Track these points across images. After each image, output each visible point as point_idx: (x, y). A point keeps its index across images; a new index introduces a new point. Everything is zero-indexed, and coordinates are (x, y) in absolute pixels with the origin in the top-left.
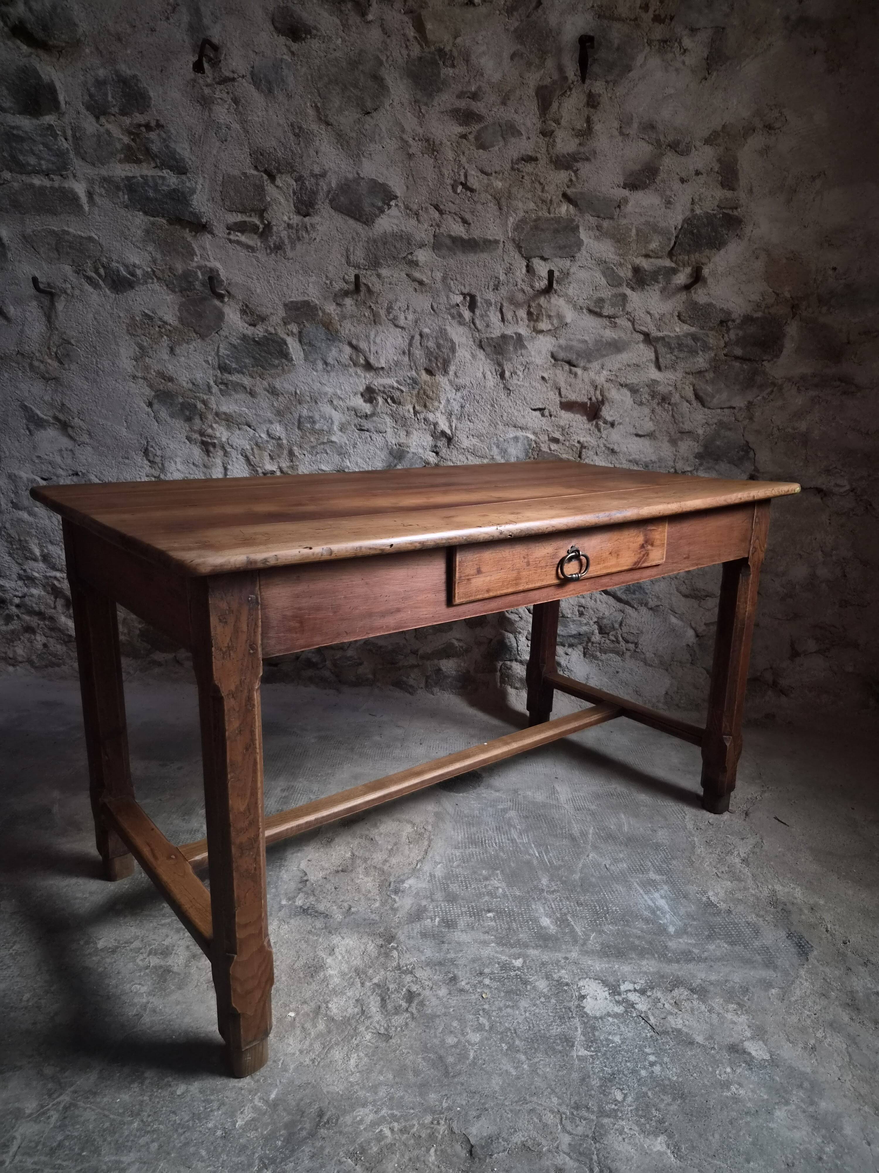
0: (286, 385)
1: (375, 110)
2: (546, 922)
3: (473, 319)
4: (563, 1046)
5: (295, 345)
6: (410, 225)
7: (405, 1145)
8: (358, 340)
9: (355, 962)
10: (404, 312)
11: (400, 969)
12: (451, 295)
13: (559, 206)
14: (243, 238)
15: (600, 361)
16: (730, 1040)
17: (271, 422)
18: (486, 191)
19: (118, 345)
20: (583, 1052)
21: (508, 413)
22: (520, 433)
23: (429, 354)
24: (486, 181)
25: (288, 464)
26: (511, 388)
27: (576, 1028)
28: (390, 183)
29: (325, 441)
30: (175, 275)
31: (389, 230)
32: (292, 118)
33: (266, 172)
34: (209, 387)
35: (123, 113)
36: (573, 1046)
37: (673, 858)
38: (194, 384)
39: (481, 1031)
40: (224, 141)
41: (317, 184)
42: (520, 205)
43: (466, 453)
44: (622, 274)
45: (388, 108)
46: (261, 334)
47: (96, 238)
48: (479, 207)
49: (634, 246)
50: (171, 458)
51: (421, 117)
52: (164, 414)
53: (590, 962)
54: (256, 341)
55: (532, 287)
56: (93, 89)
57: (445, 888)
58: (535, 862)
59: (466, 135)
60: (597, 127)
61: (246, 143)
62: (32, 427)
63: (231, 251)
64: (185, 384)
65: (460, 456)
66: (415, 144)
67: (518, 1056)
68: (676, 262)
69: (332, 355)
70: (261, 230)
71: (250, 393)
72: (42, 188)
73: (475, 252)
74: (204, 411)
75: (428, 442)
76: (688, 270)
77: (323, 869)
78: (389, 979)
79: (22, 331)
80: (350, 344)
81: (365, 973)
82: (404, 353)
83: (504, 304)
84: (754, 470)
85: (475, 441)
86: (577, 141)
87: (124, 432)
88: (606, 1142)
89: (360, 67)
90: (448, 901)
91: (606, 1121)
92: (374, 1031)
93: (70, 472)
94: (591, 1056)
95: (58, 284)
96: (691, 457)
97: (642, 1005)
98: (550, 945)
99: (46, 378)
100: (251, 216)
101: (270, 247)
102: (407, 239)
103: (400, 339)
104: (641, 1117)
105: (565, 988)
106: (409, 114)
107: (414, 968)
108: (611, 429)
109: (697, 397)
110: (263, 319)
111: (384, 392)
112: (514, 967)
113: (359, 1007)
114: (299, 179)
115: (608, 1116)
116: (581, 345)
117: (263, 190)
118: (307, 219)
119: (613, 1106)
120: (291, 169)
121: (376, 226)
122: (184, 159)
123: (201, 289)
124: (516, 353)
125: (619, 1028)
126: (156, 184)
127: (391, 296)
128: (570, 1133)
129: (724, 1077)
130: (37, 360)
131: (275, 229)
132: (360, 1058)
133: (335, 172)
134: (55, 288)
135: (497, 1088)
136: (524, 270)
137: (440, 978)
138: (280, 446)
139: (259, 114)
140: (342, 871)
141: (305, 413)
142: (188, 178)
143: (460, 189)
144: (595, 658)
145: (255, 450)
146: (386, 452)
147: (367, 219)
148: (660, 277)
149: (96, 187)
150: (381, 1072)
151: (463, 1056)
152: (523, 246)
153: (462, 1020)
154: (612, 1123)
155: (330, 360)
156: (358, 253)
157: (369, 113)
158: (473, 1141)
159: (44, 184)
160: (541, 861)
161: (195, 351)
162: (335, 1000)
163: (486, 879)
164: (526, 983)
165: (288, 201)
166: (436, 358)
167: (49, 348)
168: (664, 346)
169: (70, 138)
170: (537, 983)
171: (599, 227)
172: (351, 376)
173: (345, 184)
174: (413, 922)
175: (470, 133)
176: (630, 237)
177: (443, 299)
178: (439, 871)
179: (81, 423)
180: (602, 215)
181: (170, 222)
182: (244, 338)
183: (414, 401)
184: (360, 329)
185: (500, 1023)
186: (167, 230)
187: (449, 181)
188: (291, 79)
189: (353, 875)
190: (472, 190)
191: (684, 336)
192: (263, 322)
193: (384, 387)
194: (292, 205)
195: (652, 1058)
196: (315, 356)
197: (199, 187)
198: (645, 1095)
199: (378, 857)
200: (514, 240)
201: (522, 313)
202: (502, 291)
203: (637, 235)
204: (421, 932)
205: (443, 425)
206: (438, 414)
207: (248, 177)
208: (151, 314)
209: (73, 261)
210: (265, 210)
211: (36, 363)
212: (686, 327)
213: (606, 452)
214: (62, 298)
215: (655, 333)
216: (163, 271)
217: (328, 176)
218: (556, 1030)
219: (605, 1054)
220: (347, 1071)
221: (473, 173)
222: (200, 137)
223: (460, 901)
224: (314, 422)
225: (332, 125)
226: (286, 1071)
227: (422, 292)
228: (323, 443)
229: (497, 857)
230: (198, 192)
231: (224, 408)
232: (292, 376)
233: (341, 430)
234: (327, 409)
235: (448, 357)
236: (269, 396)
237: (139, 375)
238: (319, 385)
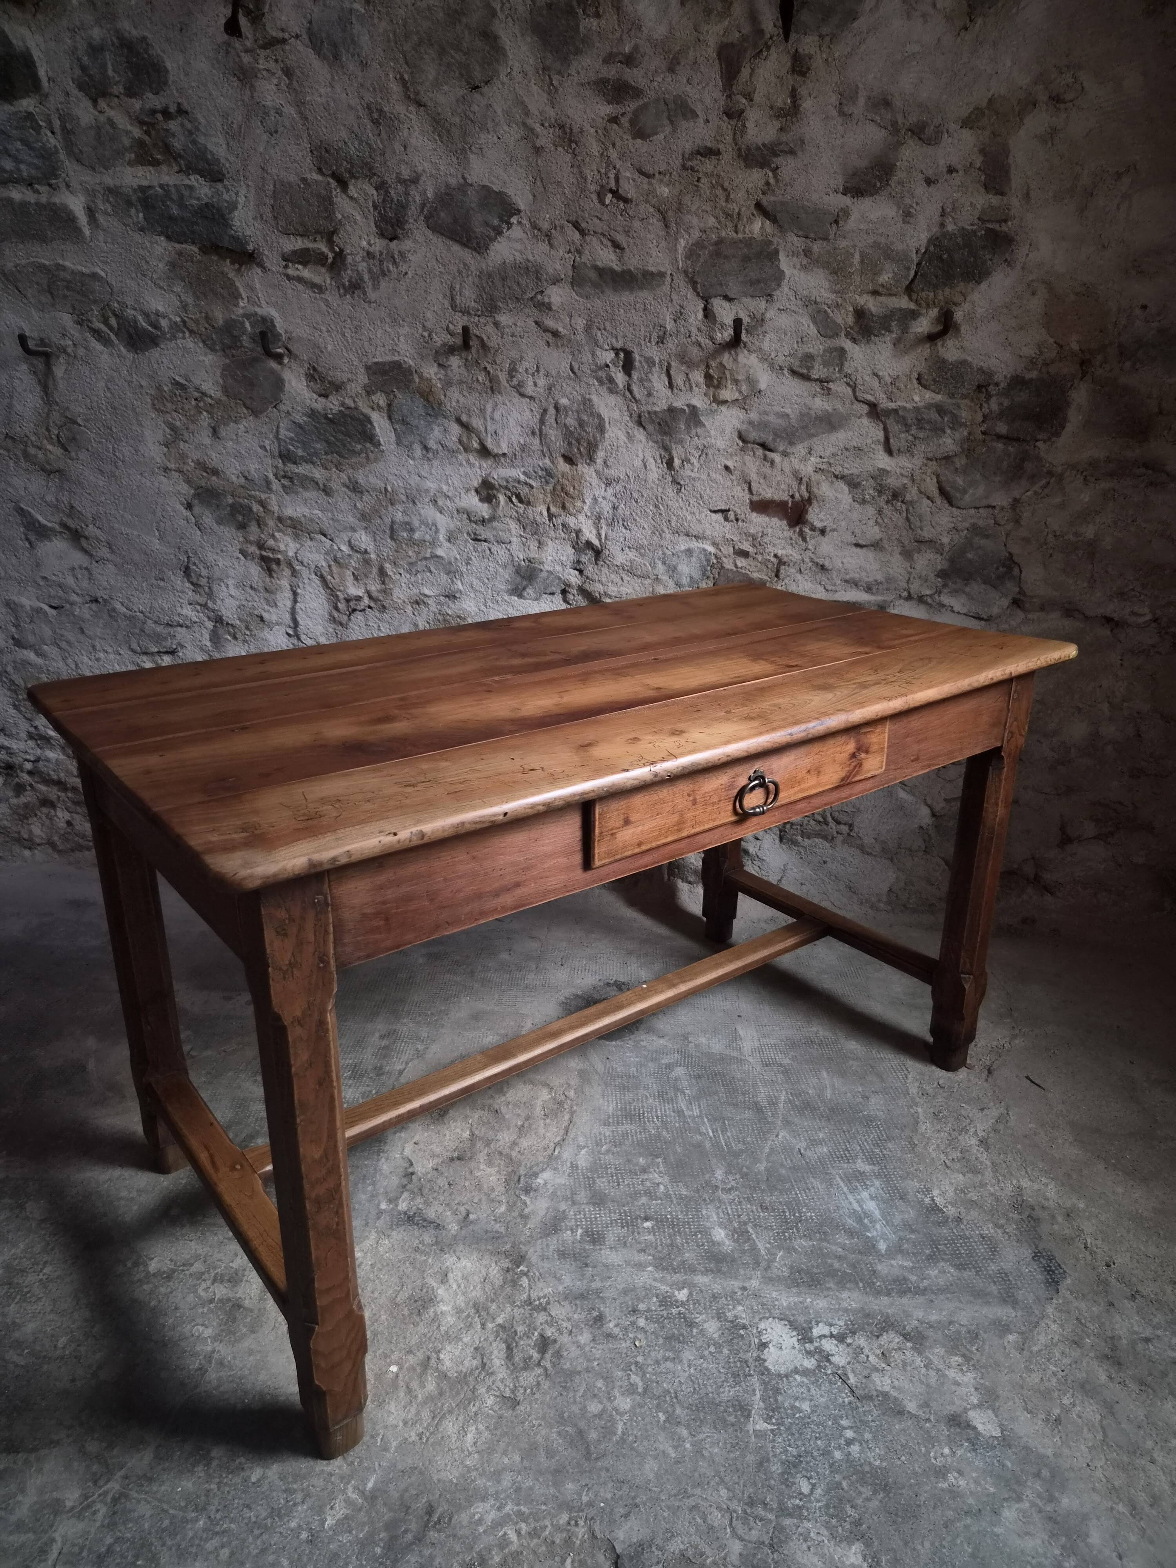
0: (373, 480)
1: (487, 83)
2: (720, 1234)
3: (629, 385)
4: (736, 1417)
5: (382, 422)
6: (538, 252)
7: (535, 1553)
8: (469, 416)
9: (473, 1294)
10: (533, 375)
11: (531, 1304)
12: (598, 352)
13: (750, 221)
14: (306, 273)
15: (806, 444)
16: (950, 1409)
17: (353, 530)
18: (647, 201)
19: (141, 425)
20: (762, 1425)
21: (678, 517)
22: (694, 544)
23: (567, 434)
24: (645, 186)
25: (379, 587)
26: (682, 482)
27: (754, 1390)
28: (510, 191)
29: (428, 555)
30: (213, 327)
31: (509, 259)
32: (369, 97)
33: (334, 175)
34: (268, 483)
35: (131, 92)
36: (749, 1416)
37: (889, 1139)
38: (246, 478)
39: (633, 1394)
40: (273, 132)
41: (407, 194)
42: (695, 221)
43: (621, 571)
44: (839, 321)
45: (505, 80)
46: (336, 410)
47: (103, 274)
48: (637, 224)
49: (857, 279)
50: (221, 580)
51: (552, 92)
52: (208, 519)
53: (774, 1294)
54: (331, 420)
55: (712, 339)
56: (85, 58)
57: (590, 1184)
58: (708, 1145)
59: (617, 117)
60: (807, 105)
61: (305, 136)
62: (32, 538)
63: (289, 291)
64: (234, 478)
65: (613, 576)
66: (545, 132)
67: (678, 1430)
68: (916, 302)
69: (435, 435)
70: (330, 261)
71: (324, 490)
72: (24, 205)
73: (631, 290)
74: (263, 514)
75: (568, 556)
76: (934, 312)
77: (433, 1156)
78: (517, 1318)
79: (10, 406)
80: (459, 421)
81: (486, 1309)
82: (533, 433)
83: (673, 364)
84: (1019, 593)
85: (632, 555)
86: (777, 125)
87: (156, 545)
88: (786, 1552)
89: (464, 20)
90: (594, 1204)
91: (787, 1522)
92: (497, 1394)
93: (88, 598)
94: (772, 1431)
95: (54, 339)
96: (932, 576)
97: (840, 1357)
98: (725, 1269)
99: (48, 471)
100: (315, 240)
101: (343, 285)
102: (534, 272)
103: (528, 412)
104: (832, 1517)
105: (742, 1332)
106: (535, 88)
107: (548, 1303)
108: (820, 538)
109: (942, 492)
110: (338, 387)
111: (507, 488)
112: (677, 1301)
113: (479, 1358)
114: (381, 186)
115: (791, 1515)
116: (780, 421)
117: (332, 203)
118: (394, 245)
119: (798, 1501)
120: (370, 172)
121: (492, 254)
122: (218, 161)
123: (250, 346)
124: (689, 432)
125: (809, 1391)
126: (181, 197)
127: (514, 354)
128: (742, 1539)
129: (940, 1462)
130: (34, 446)
131: (349, 259)
132: (479, 1433)
133: (431, 176)
134: (49, 346)
135: (651, 1476)
136: (700, 315)
137: (582, 1317)
138: (367, 562)
139: (322, 91)
140: (459, 1158)
141: (399, 517)
142: (225, 187)
143: (608, 198)
144: (795, 843)
145: (335, 569)
146: (511, 570)
147: (478, 244)
148: (893, 324)
149: (99, 202)
150: (505, 1453)
151: (608, 1431)
152: (699, 280)
153: (608, 1378)
154: (795, 1525)
155: (432, 444)
156: (466, 293)
157: (478, 87)
158: (619, 1551)
159: (27, 199)
160: (716, 1144)
161: (247, 432)
162: (448, 1348)
163: (644, 1171)
164: (691, 1324)
165: (367, 218)
166: (578, 441)
167: (48, 430)
168: (898, 422)
169: (57, 129)
170: (706, 1325)
171: (807, 253)
172: (461, 465)
173: (447, 194)
174: (548, 1235)
175: (623, 114)
176: (851, 265)
177: (587, 357)
178: (583, 1160)
179: (98, 533)
180: (812, 235)
181: (204, 250)
182: (313, 414)
183: (548, 499)
184: (471, 400)
185: (657, 1383)
186: (200, 262)
187: (593, 187)
188: (365, 40)
189: (473, 1165)
190: (626, 201)
191: (925, 407)
192: (337, 391)
193: (507, 482)
194: (373, 225)
195: (849, 1434)
196: (411, 438)
197: (241, 200)
198: (839, 1484)
199: (505, 1137)
200: (686, 272)
201: (698, 376)
202: (670, 345)
203: (862, 262)
204: (559, 1251)
205: (589, 534)
206: (582, 518)
207: (309, 185)
208: (183, 382)
209: (74, 308)
210: (333, 233)
211: (32, 451)
212: (929, 396)
213: (814, 568)
214: (62, 360)
215: (885, 404)
216: (197, 322)
217: (421, 182)
218: (728, 1393)
219: (789, 1428)
220: (463, 1451)
221: (628, 174)
222: (240, 127)
223: (610, 1204)
224: (412, 530)
225: (425, 106)
226: (386, 1449)
227: (557, 346)
228: (426, 559)
229: (658, 1136)
230: (240, 207)
231: (289, 512)
232: (379, 467)
233: (449, 540)
234: (429, 512)
235: (595, 439)
236: (349, 493)
237: (172, 466)
238: (417, 478)
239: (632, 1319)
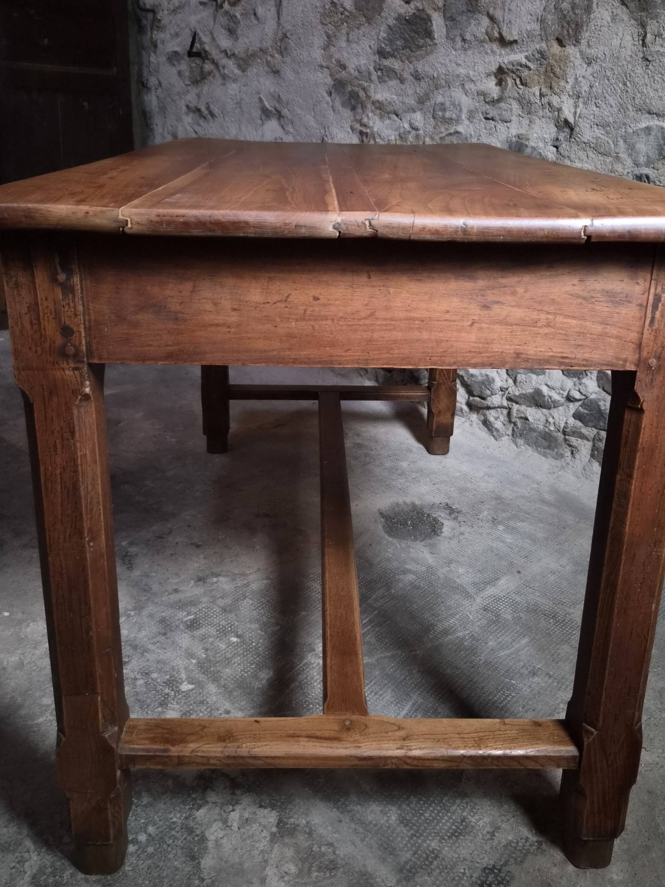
0: (427, 68)
5: (439, 20)
8: (495, 8)
17: (413, 111)
19: (313, 35)
21: (642, 94)
23: (563, 18)
26: (650, 59)
34: (370, 74)
38: (359, 72)
43: (588, 149)
46: (412, 12)
52: (338, 104)
54: (407, 21)
64: (352, 71)
65: (580, 153)
69: (471, 29)
71: (400, 79)
74: (365, 99)
75: (550, 134)
79: (264, 29)
80: (488, 14)
82: (538, 19)
85: (599, 132)
87: (312, 123)
99: (274, 72)
111: (513, 72)
130: (270, 55)
141: (439, 99)
155: (468, 37)
161: (364, 36)
166: (568, 23)
167: (277, 43)
172: (487, 53)
174: (172, 607)
179: (287, 113)
182: (399, 18)
183: (541, 80)
193: (513, 66)
196: (455, 32)
205: (568, 114)
206: (565, 98)
211: (269, 59)
224: (444, 110)
228: (450, 134)
231: (379, 96)
232: (431, 58)
233: (469, 119)
234: (458, 95)
235: (582, 20)
236: (414, 80)
237: (324, 64)
238: (454, 65)
239: (138, 676)
